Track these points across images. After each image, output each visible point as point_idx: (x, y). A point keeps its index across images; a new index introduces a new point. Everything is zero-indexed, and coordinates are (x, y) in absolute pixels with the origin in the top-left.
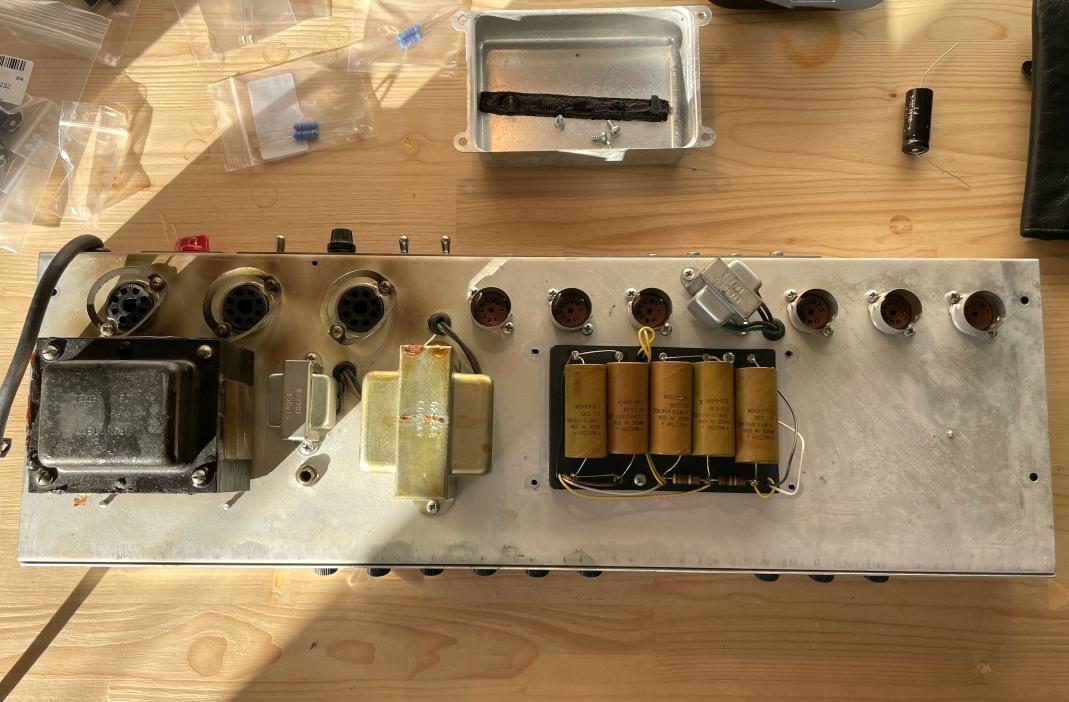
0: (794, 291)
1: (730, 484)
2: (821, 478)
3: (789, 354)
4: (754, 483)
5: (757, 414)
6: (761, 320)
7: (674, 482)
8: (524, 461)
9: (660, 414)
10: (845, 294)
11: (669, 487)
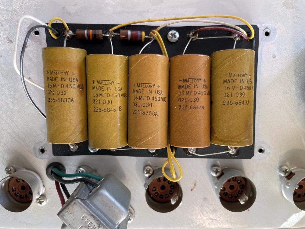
0: (39, 204)
1: (91, 31)
2: (11, 41)
3: (42, 151)
4: (69, 33)
5: (64, 97)
7: (143, 33)
8: (276, 53)
9: (161, 96)
11: (149, 29)
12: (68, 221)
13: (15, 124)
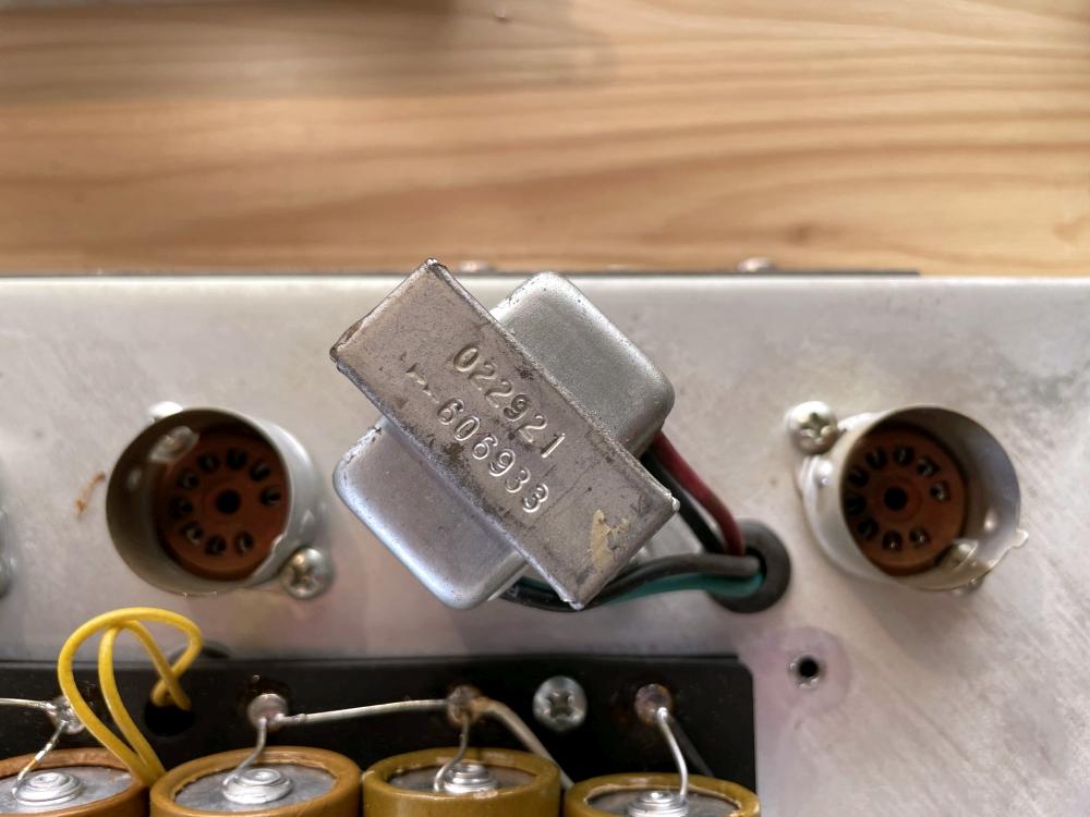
3: (808, 669)
6: (696, 547)
10: (1022, 420)
12: (618, 476)
13: (934, 801)
